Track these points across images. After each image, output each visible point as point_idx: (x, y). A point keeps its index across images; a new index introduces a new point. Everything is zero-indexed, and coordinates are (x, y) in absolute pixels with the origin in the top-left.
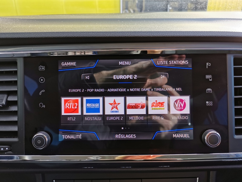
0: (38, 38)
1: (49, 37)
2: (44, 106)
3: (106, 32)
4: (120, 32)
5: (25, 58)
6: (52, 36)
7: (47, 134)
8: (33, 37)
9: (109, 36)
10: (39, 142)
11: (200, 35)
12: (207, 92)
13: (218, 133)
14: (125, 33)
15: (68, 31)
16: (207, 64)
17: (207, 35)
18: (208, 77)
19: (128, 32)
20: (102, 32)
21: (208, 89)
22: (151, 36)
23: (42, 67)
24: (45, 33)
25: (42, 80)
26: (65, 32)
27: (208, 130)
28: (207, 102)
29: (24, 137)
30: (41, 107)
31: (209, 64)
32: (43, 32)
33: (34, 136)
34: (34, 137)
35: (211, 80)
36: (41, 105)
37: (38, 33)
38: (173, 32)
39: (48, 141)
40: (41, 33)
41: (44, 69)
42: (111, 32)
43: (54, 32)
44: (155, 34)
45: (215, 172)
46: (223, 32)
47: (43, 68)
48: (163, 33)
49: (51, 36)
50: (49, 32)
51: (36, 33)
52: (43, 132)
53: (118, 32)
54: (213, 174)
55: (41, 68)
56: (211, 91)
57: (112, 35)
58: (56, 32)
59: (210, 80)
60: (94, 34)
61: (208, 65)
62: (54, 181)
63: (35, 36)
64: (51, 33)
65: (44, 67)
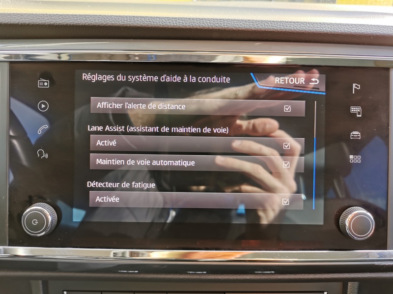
0: (36, 25)
1: (58, 23)
2: (46, 156)
3: (167, 18)
4: (193, 19)
5: (11, 62)
6: (63, 21)
7: (51, 207)
8: (27, 22)
9: (172, 25)
10: (35, 222)
11: (343, 31)
12: (352, 137)
13: (369, 214)
14: (204, 20)
15: (94, 14)
16: (354, 85)
17: (356, 31)
18: (354, 109)
19: (209, 20)
20: (159, 17)
21: (354, 133)
22: (253, 29)
23: (44, 82)
24: (50, 15)
25: (43, 106)
26: (88, 15)
27: (350, 208)
28: (351, 157)
29: (8, 213)
30: (40, 156)
31: (358, 87)
32: (46, 14)
33: (25, 210)
34: (26, 212)
35: (360, 116)
36: (41, 153)
37: (36, 14)
38: (294, 22)
39: (52, 221)
40: (43, 15)
41: (47, 86)
42: (176, 18)
43: (67, 15)
44: (259, 25)
45: (356, 284)
46: (387, 26)
47: (46, 84)
48: (275, 23)
49: (61, 22)
50: (58, 15)
51: (32, 14)
52: (44, 204)
53: (189, 19)
54: (352, 287)
55: (42, 84)
56: (359, 137)
57: (178, 24)
58: (72, 15)
59: (358, 116)
60: (144, 20)
61: (355, 89)
62: (65, 292)
63: (31, 21)
64: (61, 15)
65: (47, 82)
